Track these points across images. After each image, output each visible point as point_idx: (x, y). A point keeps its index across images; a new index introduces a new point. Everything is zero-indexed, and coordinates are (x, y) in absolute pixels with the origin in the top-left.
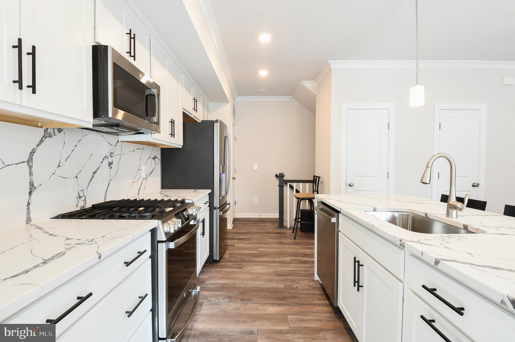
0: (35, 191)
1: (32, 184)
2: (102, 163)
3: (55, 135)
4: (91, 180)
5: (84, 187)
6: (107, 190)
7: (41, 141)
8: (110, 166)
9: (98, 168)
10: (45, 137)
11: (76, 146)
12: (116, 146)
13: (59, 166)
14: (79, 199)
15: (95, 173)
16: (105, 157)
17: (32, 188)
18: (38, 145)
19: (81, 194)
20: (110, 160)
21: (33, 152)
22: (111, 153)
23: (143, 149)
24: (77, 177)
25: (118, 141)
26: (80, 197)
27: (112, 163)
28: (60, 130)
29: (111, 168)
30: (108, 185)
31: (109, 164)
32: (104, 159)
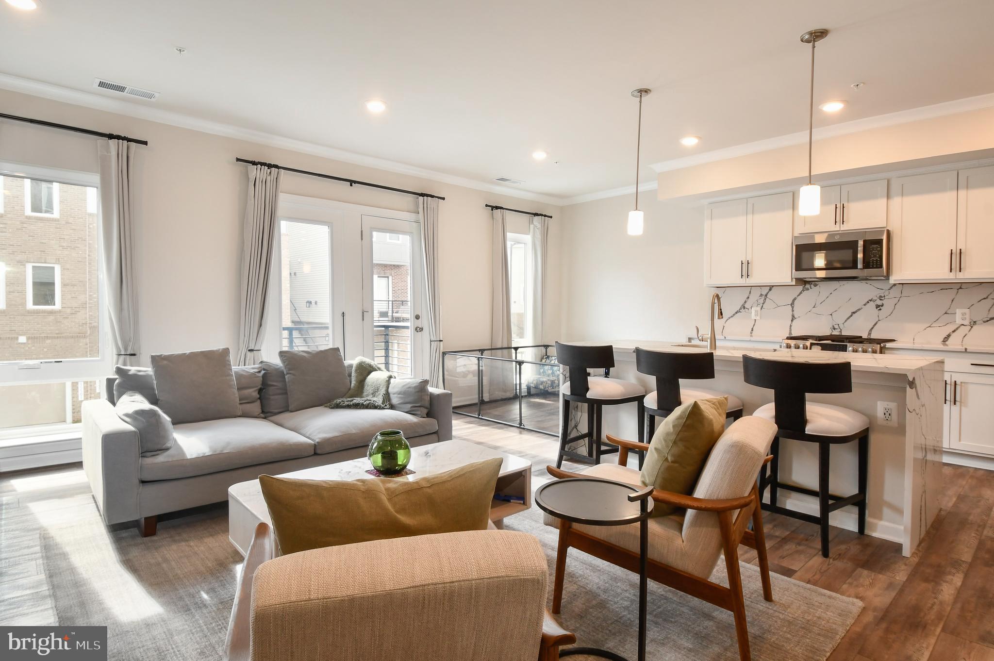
0: (795, 320)
2: (865, 305)
3: (811, 288)
4: (848, 318)
5: (840, 322)
6: (872, 328)
7: (801, 293)
8: (879, 308)
9: (859, 310)
10: (803, 290)
11: (831, 294)
12: (889, 289)
13: (814, 307)
14: (834, 331)
15: (854, 313)
16: (871, 300)
17: (793, 318)
18: (798, 295)
19: (836, 327)
20: (879, 302)
21: (795, 299)
22: (881, 297)
23: (960, 288)
24: (831, 315)
25: (894, 285)
27: (882, 305)
28: (816, 285)
29: (880, 309)
30: (875, 324)
31: (877, 306)
32: (868, 302)
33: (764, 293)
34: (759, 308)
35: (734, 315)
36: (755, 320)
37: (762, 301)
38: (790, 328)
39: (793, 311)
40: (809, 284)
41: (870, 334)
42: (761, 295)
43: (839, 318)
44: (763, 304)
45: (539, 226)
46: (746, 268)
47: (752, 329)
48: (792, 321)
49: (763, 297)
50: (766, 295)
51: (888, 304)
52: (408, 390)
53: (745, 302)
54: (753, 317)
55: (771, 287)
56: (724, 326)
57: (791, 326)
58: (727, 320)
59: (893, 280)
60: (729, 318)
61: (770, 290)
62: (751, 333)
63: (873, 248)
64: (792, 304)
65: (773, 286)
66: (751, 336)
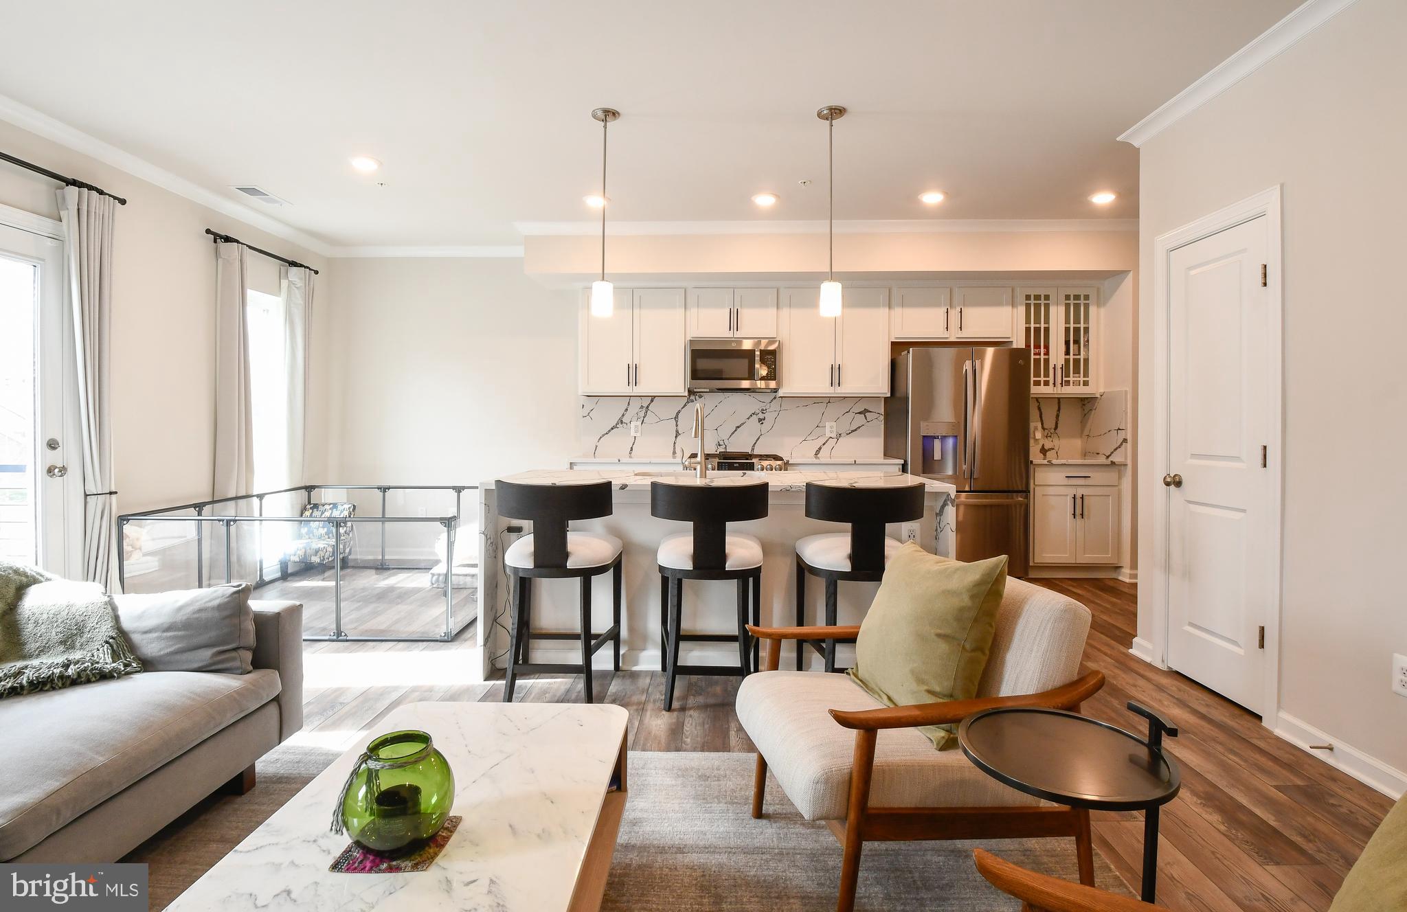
0: (680, 436)
1: (677, 432)
2: (748, 419)
3: (696, 400)
4: (733, 433)
5: (725, 438)
6: (755, 443)
7: (685, 405)
9: (743, 424)
10: (688, 402)
12: (770, 402)
14: (718, 447)
15: (738, 427)
16: (753, 414)
17: (677, 434)
18: (682, 408)
19: (721, 443)
20: (761, 416)
21: (679, 412)
22: (763, 410)
23: (829, 402)
24: (717, 429)
25: (775, 398)
26: (720, 445)
27: (764, 419)
28: (701, 397)
29: (762, 423)
30: (758, 439)
31: (760, 420)
32: (751, 416)
33: (645, 405)
34: (639, 423)
35: (609, 431)
36: (635, 437)
37: (642, 414)
38: (674, 446)
39: (677, 426)
40: (694, 395)
41: (753, 449)
42: (642, 407)
43: (724, 434)
44: (644, 417)
45: (300, 284)
46: (633, 373)
47: (632, 448)
48: (676, 437)
49: (644, 410)
50: (648, 407)
51: (769, 417)
52: (196, 616)
53: (623, 415)
54: (633, 434)
55: (653, 398)
56: (596, 446)
57: (675, 443)
58: (601, 438)
59: (781, 393)
60: (603, 435)
61: (652, 401)
62: (630, 453)
63: (767, 358)
64: (676, 418)
65: (655, 397)
66: (630, 457)
